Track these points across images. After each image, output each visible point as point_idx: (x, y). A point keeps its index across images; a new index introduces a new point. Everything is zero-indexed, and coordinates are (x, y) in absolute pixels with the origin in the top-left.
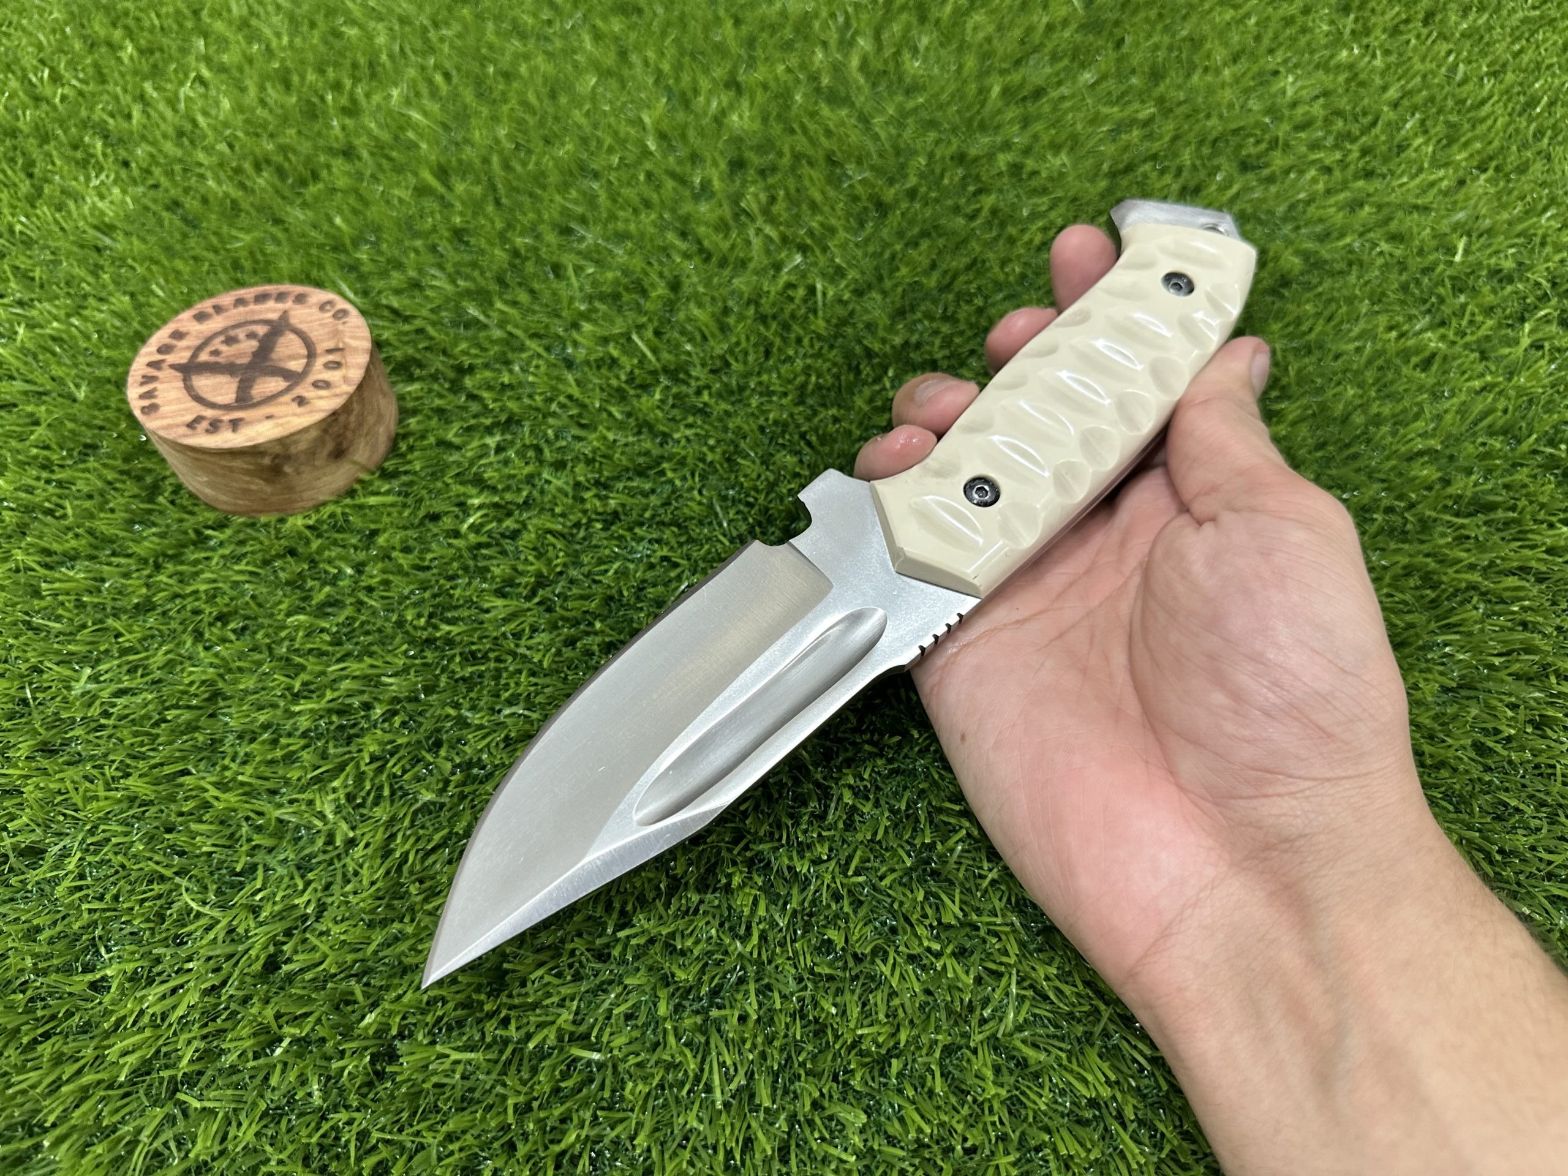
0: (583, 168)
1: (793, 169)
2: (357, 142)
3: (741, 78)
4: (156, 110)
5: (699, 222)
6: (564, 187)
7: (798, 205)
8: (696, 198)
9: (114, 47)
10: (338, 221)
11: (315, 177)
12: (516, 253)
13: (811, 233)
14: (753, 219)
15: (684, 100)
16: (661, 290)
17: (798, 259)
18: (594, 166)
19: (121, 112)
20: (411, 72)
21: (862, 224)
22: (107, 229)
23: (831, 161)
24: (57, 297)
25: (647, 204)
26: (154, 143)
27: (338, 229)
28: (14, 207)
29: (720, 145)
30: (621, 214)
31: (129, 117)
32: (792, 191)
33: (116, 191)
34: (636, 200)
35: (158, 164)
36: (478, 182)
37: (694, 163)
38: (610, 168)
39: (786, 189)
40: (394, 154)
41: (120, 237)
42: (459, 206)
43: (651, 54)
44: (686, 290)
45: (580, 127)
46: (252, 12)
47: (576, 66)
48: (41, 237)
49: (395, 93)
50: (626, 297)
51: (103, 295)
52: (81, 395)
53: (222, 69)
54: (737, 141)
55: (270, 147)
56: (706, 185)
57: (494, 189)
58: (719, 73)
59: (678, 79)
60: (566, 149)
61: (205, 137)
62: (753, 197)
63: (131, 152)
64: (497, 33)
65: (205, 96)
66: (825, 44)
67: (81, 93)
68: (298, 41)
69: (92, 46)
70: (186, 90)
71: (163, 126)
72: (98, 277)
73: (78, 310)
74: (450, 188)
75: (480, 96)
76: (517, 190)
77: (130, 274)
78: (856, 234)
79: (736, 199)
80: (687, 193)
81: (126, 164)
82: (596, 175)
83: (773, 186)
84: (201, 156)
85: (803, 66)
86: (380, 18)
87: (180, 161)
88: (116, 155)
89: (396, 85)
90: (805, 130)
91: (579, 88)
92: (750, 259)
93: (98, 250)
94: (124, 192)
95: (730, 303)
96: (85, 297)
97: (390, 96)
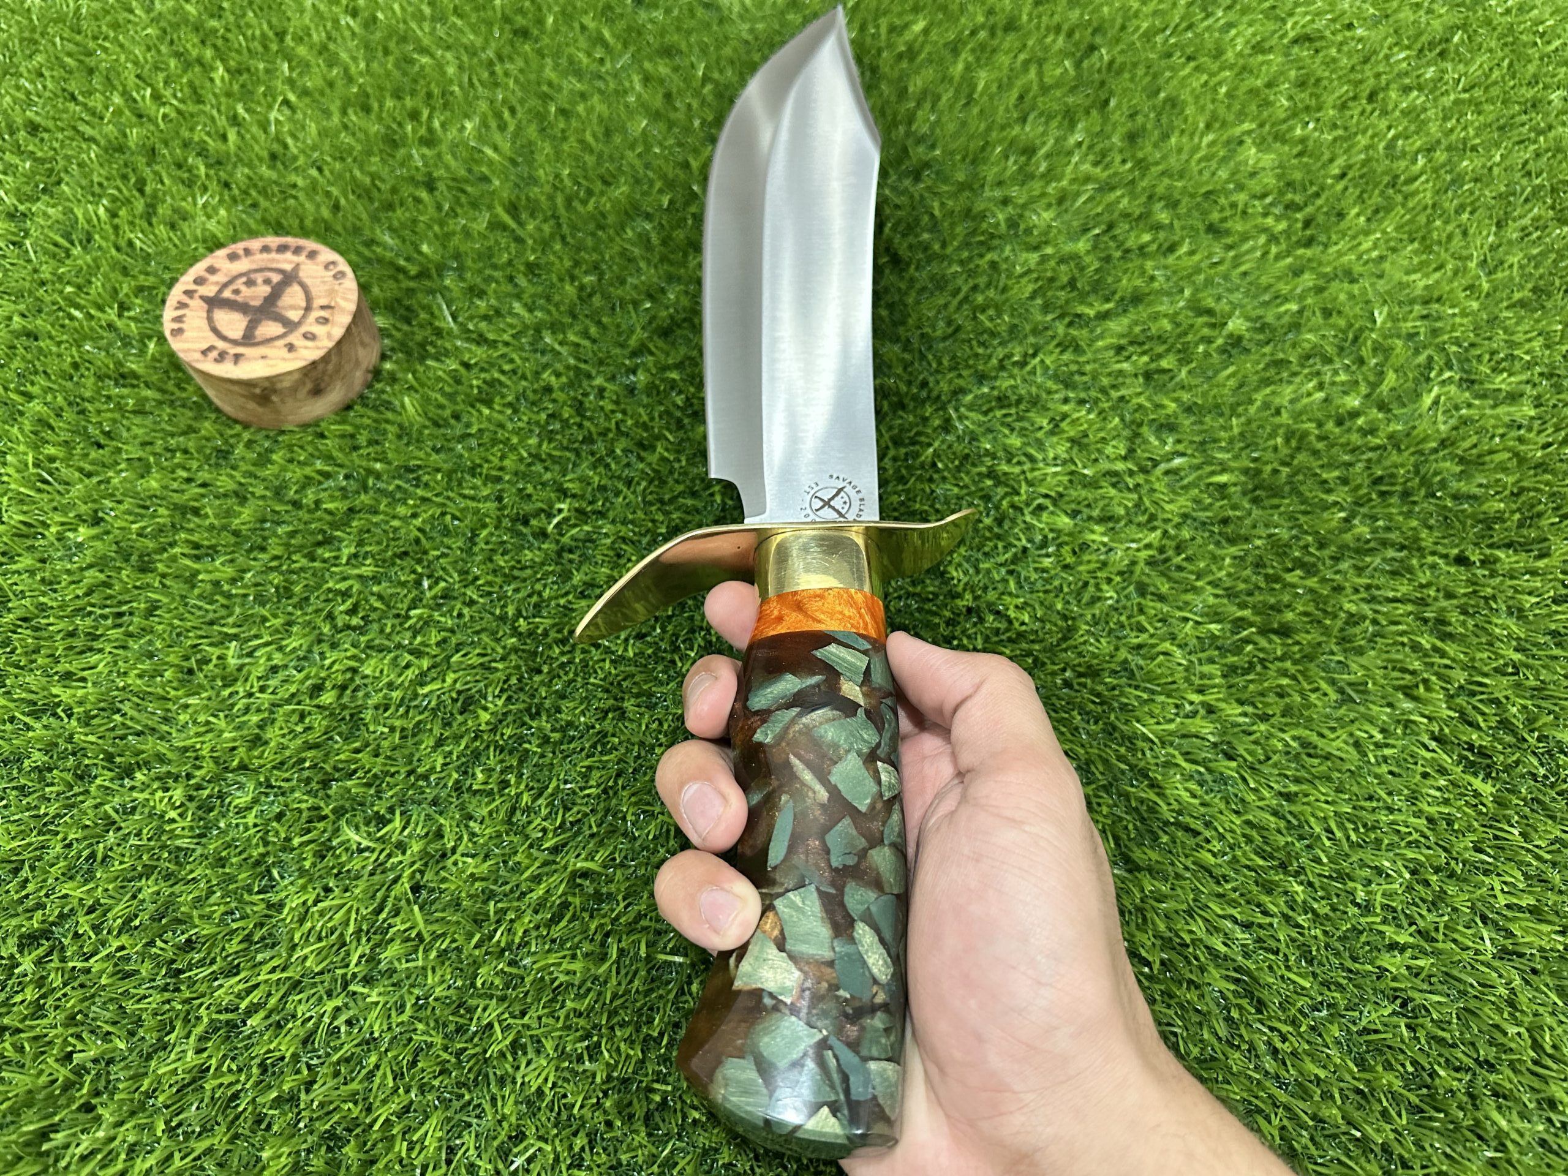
2: (436, 174)
4: (249, 132)
9: (207, 68)
10: (425, 248)
12: (582, 288)
19: (217, 132)
20: (483, 106)
26: (250, 165)
27: (425, 256)
28: (131, 223)
31: (224, 138)
33: (223, 212)
35: (255, 186)
36: (545, 221)
38: (661, 209)
40: (469, 188)
42: (530, 242)
45: (633, 167)
46: (329, 38)
47: (627, 106)
49: (468, 126)
53: (305, 93)
57: (559, 225)
60: (621, 190)
61: (295, 158)
63: (231, 175)
64: (555, 70)
65: (293, 120)
67: (179, 112)
68: (374, 66)
70: (275, 114)
71: (257, 149)
74: (521, 224)
75: (542, 132)
76: (579, 229)
81: (227, 185)
82: (648, 217)
84: (293, 178)
87: (276, 183)
88: (217, 175)
89: (467, 116)
91: (631, 130)
94: (228, 210)
97: (463, 128)
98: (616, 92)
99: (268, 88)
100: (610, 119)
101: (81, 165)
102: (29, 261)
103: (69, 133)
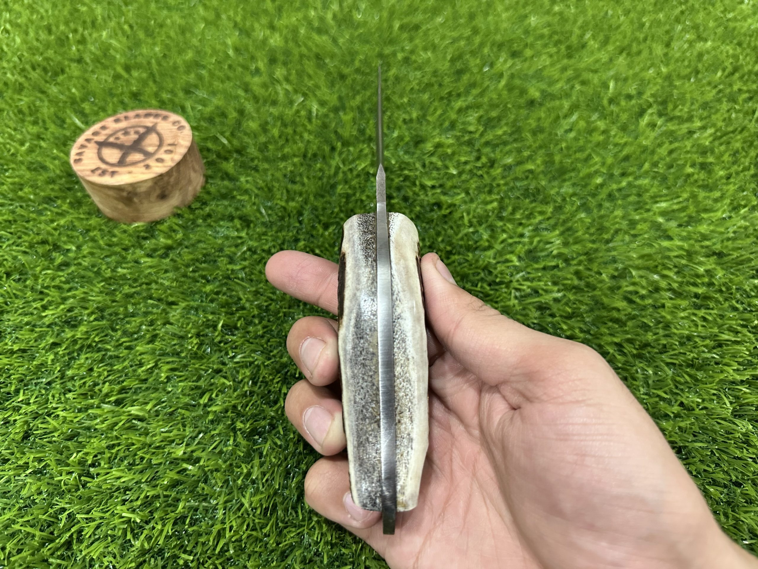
0: (197, 64)
1: (299, 61)
3: (276, 22)
5: (254, 85)
6: (188, 72)
7: (302, 76)
8: (253, 75)
10: (74, 90)
11: (63, 71)
12: (163, 102)
13: (309, 88)
14: (280, 83)
15: (246, 32)
16: (233, 115)
17: (302, 99)
18: (203, 63)
21: (333, 85)
23: (318, 57)
25: (229, 78)
27: (74, 94)
29: (265, 52)
30: (215, 83)
32: (299, 70)
37: (252, 61)
39: (296, 70)
43: (231, 13)
44: (247, 115)
49: (104, 34)
50: (217, 120)
54: (273, 51)
55: (40, 59)
56: (257, 70)
58: (264, 22)
59: (244, 24)
62: (280, 73)
66: (315, 9)
78: (331, 89)
79: (271, 75)
80: (248, 73)
83: (290, 69)
85: (305, 18)
90: (306, 45)
92: (278, 100)
95: (269, 119)
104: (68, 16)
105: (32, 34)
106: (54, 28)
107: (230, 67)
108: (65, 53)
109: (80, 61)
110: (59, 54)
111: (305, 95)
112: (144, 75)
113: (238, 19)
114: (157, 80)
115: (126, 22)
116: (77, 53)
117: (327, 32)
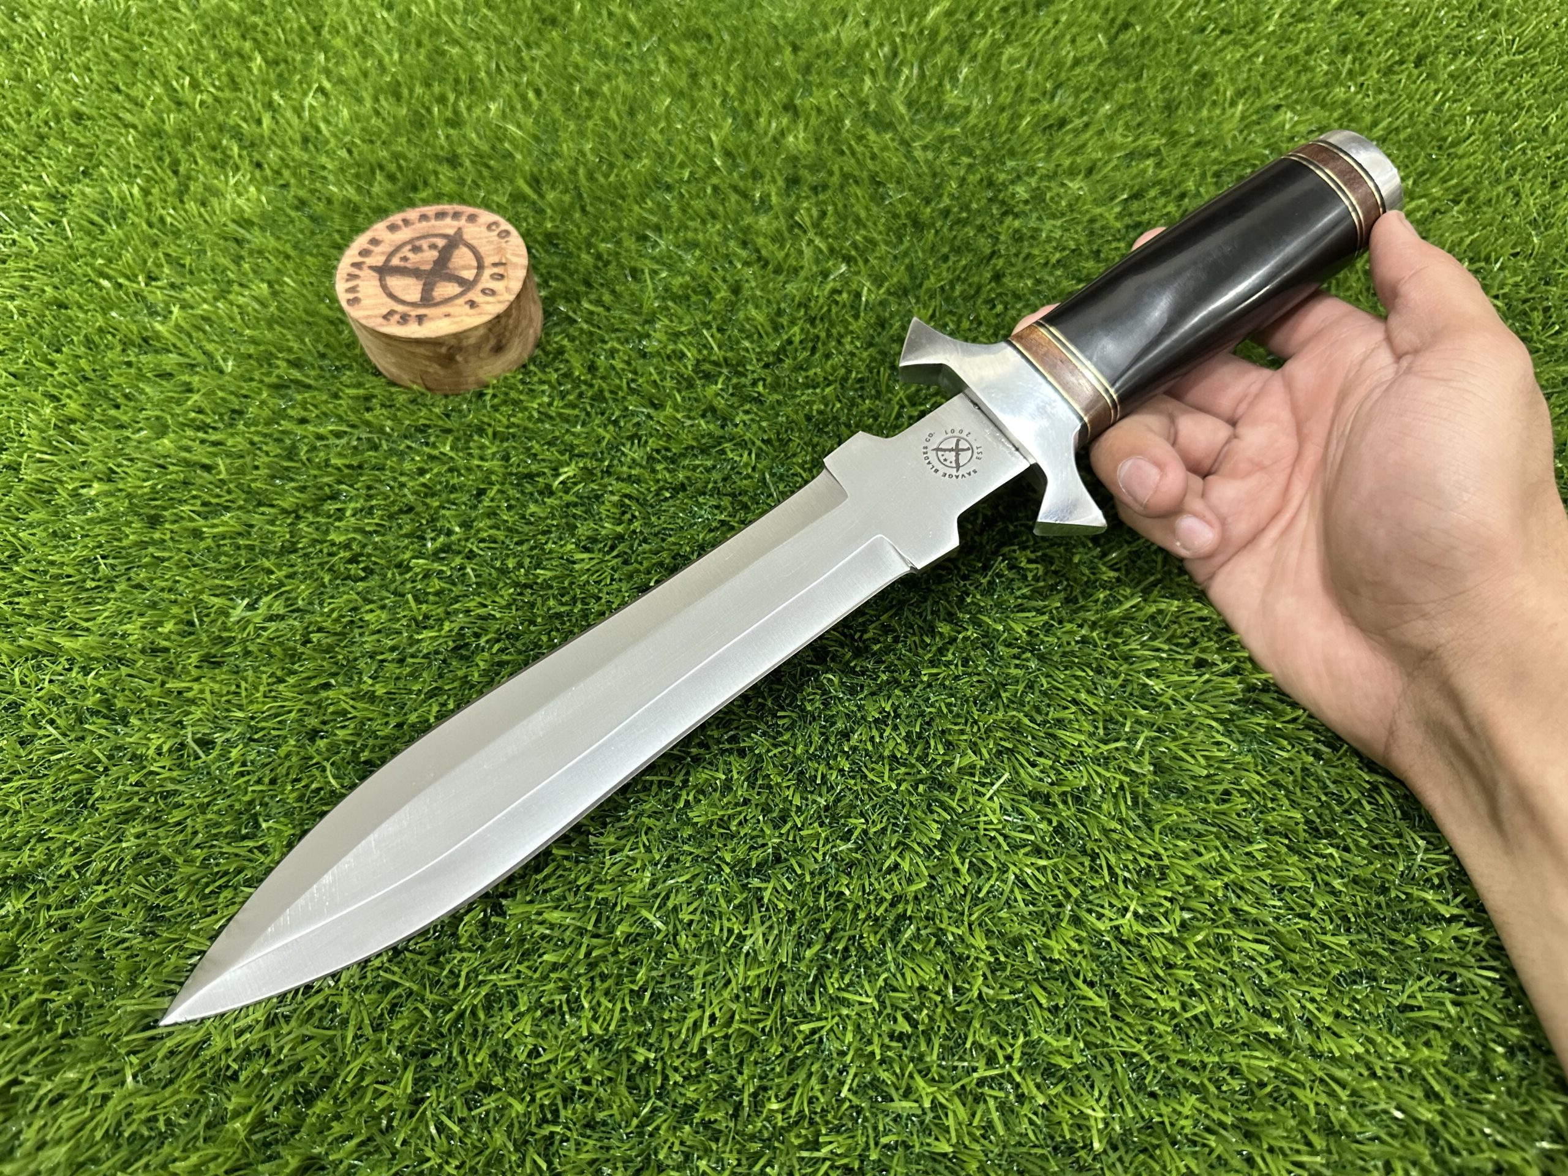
0: (657, 180)
1: (842, 187)
2: (459, 151)
3: (798, 102)
4: (283, 116)
5: (757, 234)
6: (641, 199)
7: (845, 219)
8: (756, 211)
9: (245, 58)
12: (599, 257)
13: (855, 245)
14: (805, 232)
15: (748, 123)
16: (723, 293)
17: (844, 268)
18: (669, 180)
19: (252, 116)
20: (508, 88)
21: (900, 240)
22: (246, 223)
23: (875, 182)
24: (205, 282)
25: (714, 216)
26: (283, 147)
28: (165, 201)
29: (778, 162)
30: (690, 224)
31: (259, 122)
32: (840, 205)
33: (252, 189)
34: (704, 212)
35: (287, 166)
36: (566, 191)
37: (754, 179)
38: (681, 179)
39: (835, 205)
40: (492, 163)
41: (256, 231)
42: (549, 211)
43: (718, 78)
44: (746, 293)
45: (655, 142)
46: (365, 31)
47: (652, 85)
48: (187, 229)
49: (493, 107)
50: (694, 298)
51: (244, 281)
52: (229, 366)
53: (341, 81)
54: (793, 160)
55: (384, 154)
56: (765, 199)
57: (580, 196)
58: (779, 96)
59: (742, 102)
60: (644, 164)
61: (327, 142)
62: (806, 212)
63: (264, 156)
64: (582, 53)
65: (326, 105)
66: (873, 73)
67: (216, 99)
68: (407, 57)
69: (226, 55)
70: (309, 100)
71: (290, 132)
72: (238, 265)
73: (222, 294)
74: (542, 196)
75: (566, 111)
76: (599, 199)
77: (266, 265)
78: (895, 247)
79: (791, 213)
80: (749, 206)
81: (259, 165)
82: (669, 188)
83: (824, 202)
84: (324, 160)
85: (853, 93)
86: (478, 39)
87: (307, 164)
88: (250, 156)
89: (493, 99)
90: (853, 152)
91: (656, 109)
92: (802, 267)
93: (237, 241)
94: (259, 190)
95: (783, 305)
96: (230, 282)
97: (488, 109)
98: (641, 71)
99: (305, 76)
100: (635, 98)
101: (118, 149)
102: (67, 239)
103: (112, 120)
104: (427, 64)
105: (368, 103)
106: (405, 92)
107: (715, 188)
108: (427, 143)
109: (453, 161)
110: (416, 145)
111: (848, 259)
112: (567, 198)
113: (732, 90)
114: (588, 208)
115: (529, 83)
116: (446, 145)
117: (889, 126)
